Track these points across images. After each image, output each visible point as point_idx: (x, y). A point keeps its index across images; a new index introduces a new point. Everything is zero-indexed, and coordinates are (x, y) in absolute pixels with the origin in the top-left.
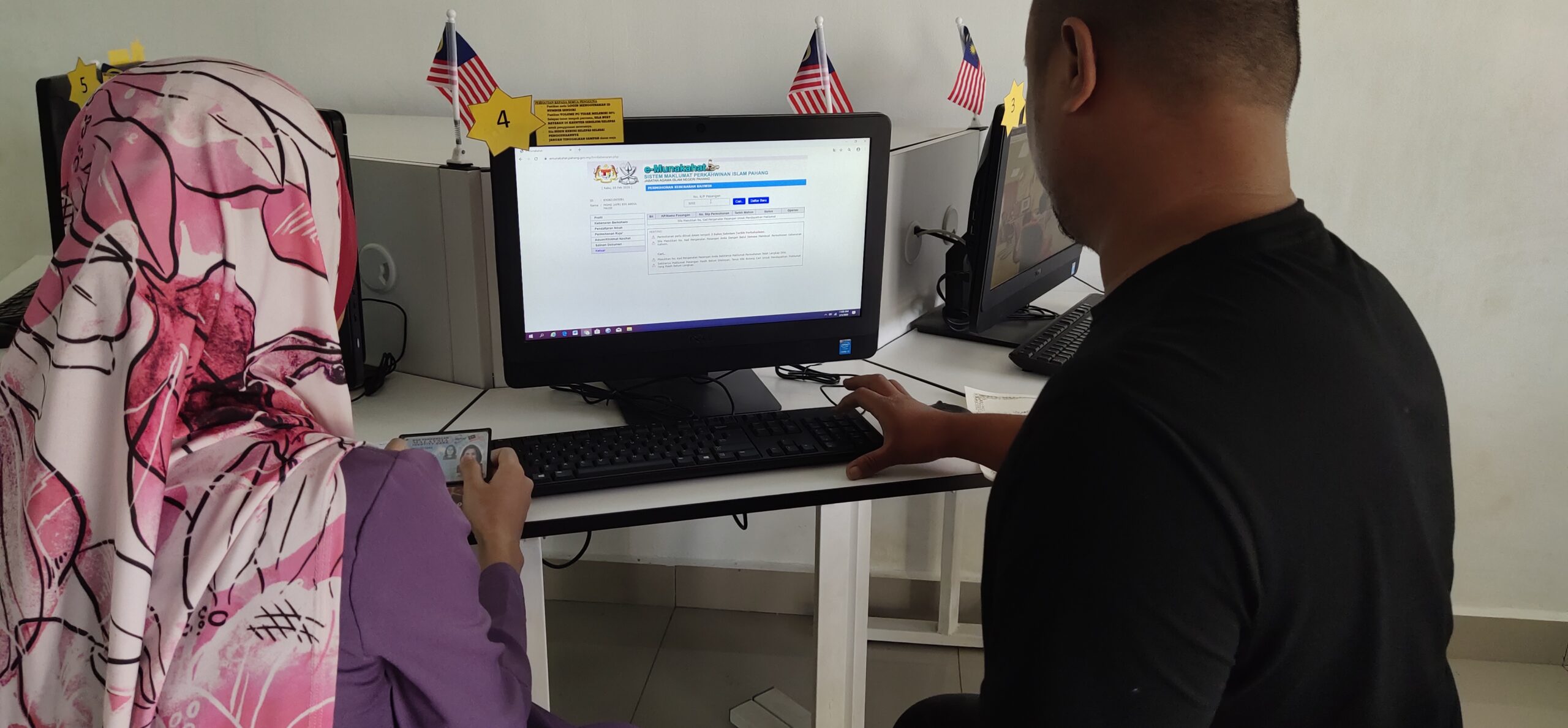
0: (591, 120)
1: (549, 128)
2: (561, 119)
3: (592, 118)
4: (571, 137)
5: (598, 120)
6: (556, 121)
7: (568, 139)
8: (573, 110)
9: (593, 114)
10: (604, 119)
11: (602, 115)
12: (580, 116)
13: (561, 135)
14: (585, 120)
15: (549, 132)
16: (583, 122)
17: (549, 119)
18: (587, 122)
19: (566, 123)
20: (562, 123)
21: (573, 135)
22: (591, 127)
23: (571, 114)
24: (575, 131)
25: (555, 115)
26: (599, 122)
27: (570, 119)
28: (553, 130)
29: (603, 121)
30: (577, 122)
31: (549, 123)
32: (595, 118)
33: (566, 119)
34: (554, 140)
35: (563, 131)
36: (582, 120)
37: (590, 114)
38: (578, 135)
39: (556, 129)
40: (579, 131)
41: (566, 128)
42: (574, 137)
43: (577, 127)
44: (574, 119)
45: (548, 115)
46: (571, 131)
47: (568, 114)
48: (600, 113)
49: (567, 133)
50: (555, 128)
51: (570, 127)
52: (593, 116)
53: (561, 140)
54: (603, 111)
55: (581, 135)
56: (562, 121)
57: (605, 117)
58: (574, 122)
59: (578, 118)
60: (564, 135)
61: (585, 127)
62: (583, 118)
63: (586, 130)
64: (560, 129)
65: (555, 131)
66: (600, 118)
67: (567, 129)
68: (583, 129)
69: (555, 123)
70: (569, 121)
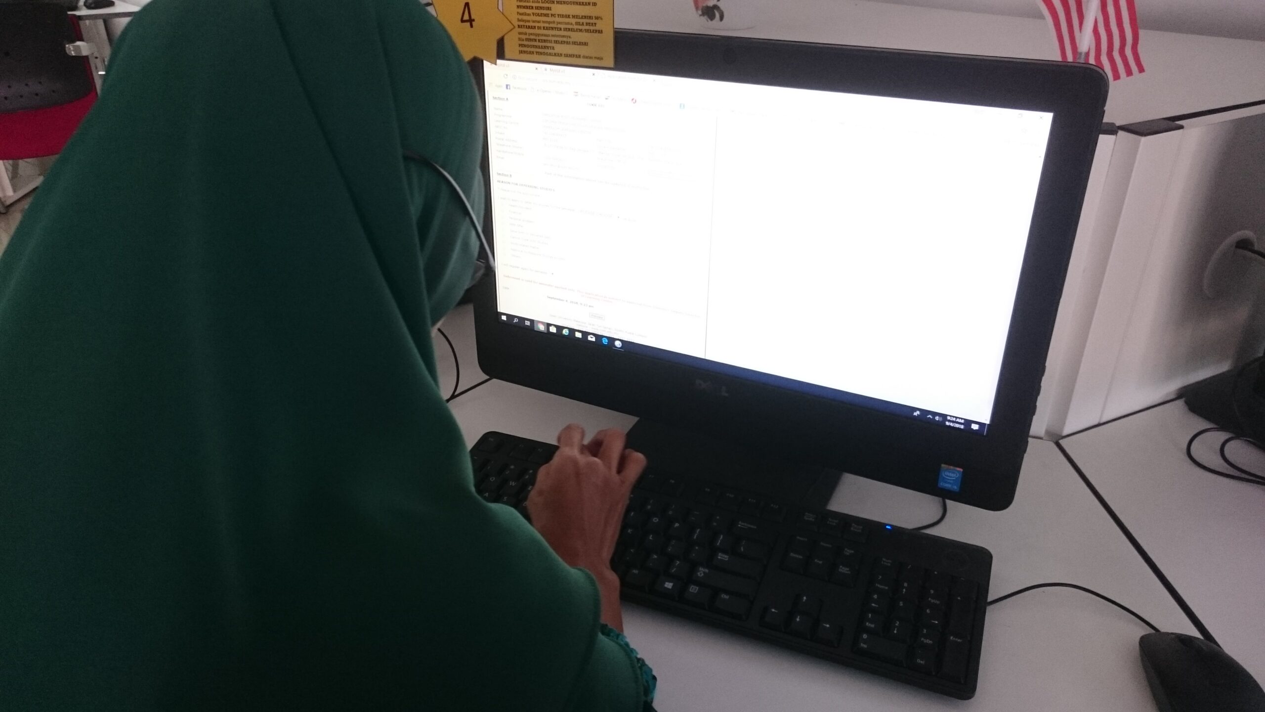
0: (570, 27)
1: (520, 33)
2: (534, 22)
3: (572, 24)
4: (546, 51)
5: (580, 27)
6: (527, 24)
7: (541, 53)
8: (549, 9)
9: (574, 17)
10: (587, 27)
11: (585, 21)
12: (557, 19)
13: (534, 46)
14: (563, 26)
15: (520, 39)
16: (561, 29)
17: (519, 20)
18: (565, 29)
19: (539, 28)
20: (535, 27)
21: (548, 47)
22: (570, 37)
23: (546, 15)
24: (550, 42)
25: (525, 14)
26: (581, 30)
27: (544, 22)
28: (524, 37)
29: (587, 31)
30: (552, 28)
31: (519, 26)
32: (577, 23)
33: (539, 22)
34: (525, 52)
35: (535, 40)
36: (559, 26)
37: (569, 16)
38: (553, 48)
39: (527, 37)
40: (556, 42)
41: (538, 35)
42: (549, 51)
43: (553, 36)
44: (549, 23)
45: (518, 13)
46: (545, 41)
47: (541, 15)
48: (582, 18)
49: (541, 44)
50: (526, 34)
51: (545, 35)
52: (574, 21)
53: (533, 53)
54: (586, 15)
55: (559, 48)
56: (533, 24)
57: (590, 24)
58: (547, 29)
59: (554, 22)
60: (536, 47)
61: (563, 36)
62: (560, 23)
63: (564, 42)
64: (532, 37)
65: (527, 40)
66: (583, 23)
67: (541, 38)
68: (560, 39)
69: (526, 28)
70: (542, 25)
